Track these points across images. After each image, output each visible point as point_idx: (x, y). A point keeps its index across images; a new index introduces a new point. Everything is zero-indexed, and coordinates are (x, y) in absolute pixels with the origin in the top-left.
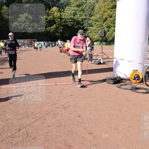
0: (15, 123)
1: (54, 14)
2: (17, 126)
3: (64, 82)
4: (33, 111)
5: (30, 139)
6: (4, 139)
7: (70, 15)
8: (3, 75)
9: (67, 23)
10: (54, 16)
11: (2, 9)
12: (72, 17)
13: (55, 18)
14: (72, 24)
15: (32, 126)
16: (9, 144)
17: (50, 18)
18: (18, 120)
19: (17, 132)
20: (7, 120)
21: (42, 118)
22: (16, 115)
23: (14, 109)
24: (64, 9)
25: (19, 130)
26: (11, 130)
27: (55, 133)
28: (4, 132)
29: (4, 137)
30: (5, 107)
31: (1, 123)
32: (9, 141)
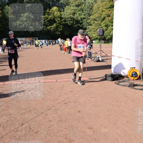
0: (18, 118)
1: (54, 14)
2: (20, 120)
3: (64, 79)
4: (35, 107)
5: (32, 133)
6: (8, 133)
7: (69, 15)
8: (6, 72)
9: (67, 22)
10: (54, 15)
11: (4, 8)
12: (72, 16)
13: (55, 17)
14: (71, 23)
15: (34, 120)
16: (13, 138)
17: (51, 18)
18: (21, 115)
19: (20, 126)
20: (10, 115)
21: (44, 113)
22: (19, 110)
23: (17, 104)
24: (64, 9)
25: (22, 124)
26: (14, 124)
27: (57, 127)
28: (8, 126)
29: (8, 131)
30: (8, 102)
31: (5, 117)
32: (12, 135)
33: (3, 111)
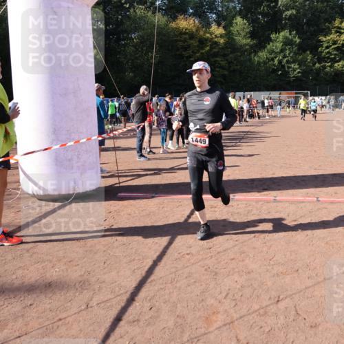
0: (268, 283)
2: (272, 290)
4: (308, 261)
5: (302, 325)
6: (244, 316)
8: (237, 172)
15: (306, 294)
16: (256, 329)
18: (274, 276)
19: (272, 304)
20: (249, 273)
22: (269, 265)
23: (264, 249)
25: (276, 300)
26: (258, 296)
28: (243, 299)
29: (244, 311)
30: (246, 243)
31: (236, 277)
32: (255, 322)
33: (233, 261)
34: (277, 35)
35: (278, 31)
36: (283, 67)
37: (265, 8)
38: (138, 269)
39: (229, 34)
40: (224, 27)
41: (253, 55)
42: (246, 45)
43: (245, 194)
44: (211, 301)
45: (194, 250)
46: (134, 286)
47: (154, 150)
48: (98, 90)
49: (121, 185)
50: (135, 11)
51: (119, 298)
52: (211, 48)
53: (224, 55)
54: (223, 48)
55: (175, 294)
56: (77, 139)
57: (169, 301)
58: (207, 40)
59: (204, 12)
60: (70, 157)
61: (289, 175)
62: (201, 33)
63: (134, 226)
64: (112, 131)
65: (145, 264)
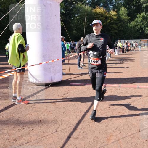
0: (135, 124)
2: (137, 127)
6: (124, 138)
16: (129, 144)
18: (137, 121)
19: (136, 133)
20: (126, 119)
25: (139, 131)
26: (130, 129)
28: (124, 130)
29: (124, 136)
31: (121, 121)
32: (129, 141)
34: (140, 15)
35: (140, 13)
36: (142, 29)
37: (135, 3)
38: (78, 116)
39: (118, 15)
40: (116, 12)
41: (129, 24)
42: (126, 19)
43: (125, 84)
44: (110, 131)
45: (102, 108)
46: (76, 123)
47: (85, 65)
48: (62, 39)
49: (71, 79)
50: (78, 5)
51: (70, 128)
52: (111, 20)
53: (116, 24)
54: (115, 21)
55: (94, 127)
56: (53, 60)
57: (91, 130)
58: (109, 17)
59: (107, 5)
60: (49, 67)
61: (144, 76)
62: (106, 14)
63: (76, 97)
64: (68, 56)
65: (81, 114)
